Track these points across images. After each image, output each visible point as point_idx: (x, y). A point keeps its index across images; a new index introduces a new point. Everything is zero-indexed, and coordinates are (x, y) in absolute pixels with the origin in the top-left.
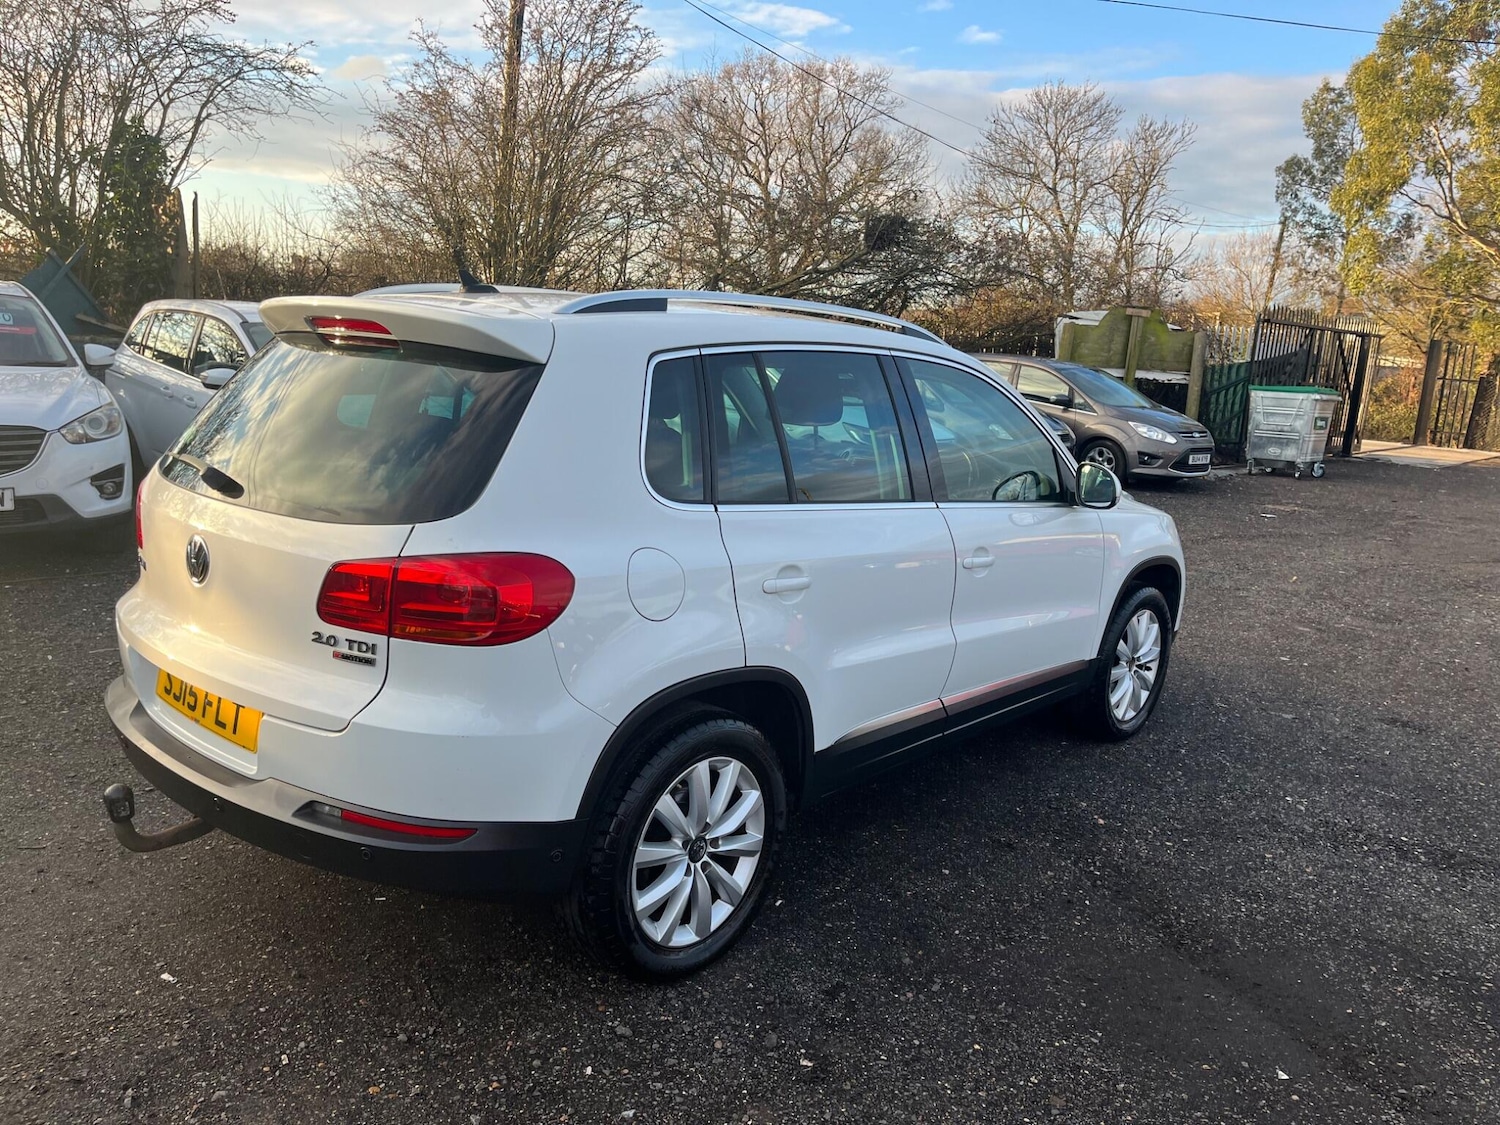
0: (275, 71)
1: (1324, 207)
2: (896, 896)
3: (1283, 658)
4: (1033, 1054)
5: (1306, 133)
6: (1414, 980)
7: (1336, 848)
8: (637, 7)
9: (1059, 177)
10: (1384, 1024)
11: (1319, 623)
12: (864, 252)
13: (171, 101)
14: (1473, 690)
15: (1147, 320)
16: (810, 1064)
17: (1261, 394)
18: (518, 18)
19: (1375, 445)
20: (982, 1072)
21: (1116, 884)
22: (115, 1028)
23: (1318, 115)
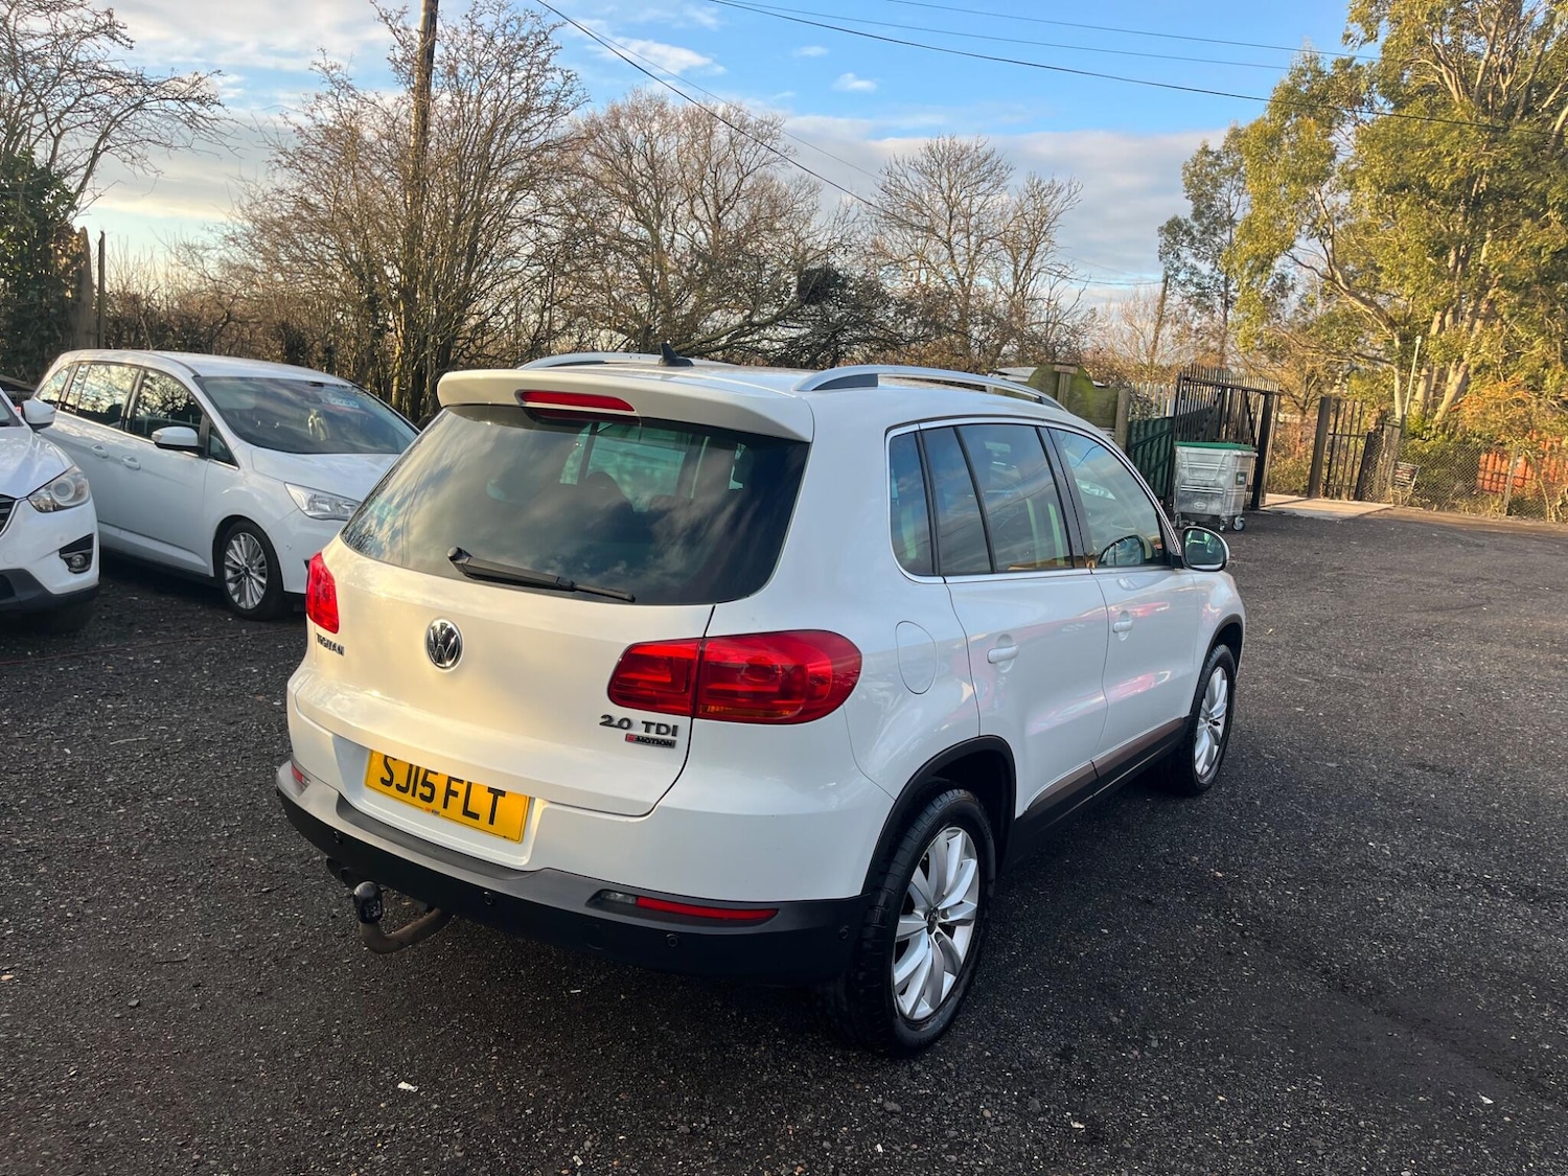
0: (178, 102)
1: (1205, 268)
2: (1071, 957)
3: (1299, 709)
4: (1272, 1100)
5: (1186, 194)
6: (1554, 1006)
7: (1433, 888)
8: (557, 48)
9: (953, 230)
10: (1548, 1047)
11: (1314, 674)
12: (798, 305)
13: (62, 131)
14: (1475, 733)
15: (1074, 377)
16: (1082, 1126)
17: (1186, 450)
18: (429, 53)
19: (1274, 498)
20: (1239, 1122)
21: (1262, 934)
22: (383, 1144)
23: (1197, 177)
